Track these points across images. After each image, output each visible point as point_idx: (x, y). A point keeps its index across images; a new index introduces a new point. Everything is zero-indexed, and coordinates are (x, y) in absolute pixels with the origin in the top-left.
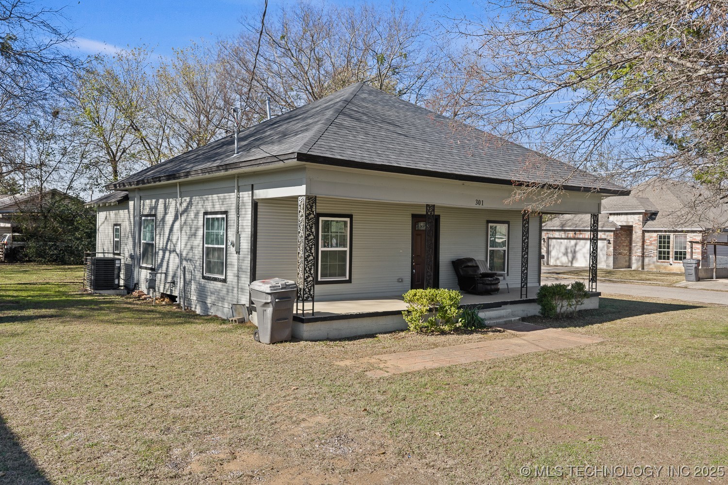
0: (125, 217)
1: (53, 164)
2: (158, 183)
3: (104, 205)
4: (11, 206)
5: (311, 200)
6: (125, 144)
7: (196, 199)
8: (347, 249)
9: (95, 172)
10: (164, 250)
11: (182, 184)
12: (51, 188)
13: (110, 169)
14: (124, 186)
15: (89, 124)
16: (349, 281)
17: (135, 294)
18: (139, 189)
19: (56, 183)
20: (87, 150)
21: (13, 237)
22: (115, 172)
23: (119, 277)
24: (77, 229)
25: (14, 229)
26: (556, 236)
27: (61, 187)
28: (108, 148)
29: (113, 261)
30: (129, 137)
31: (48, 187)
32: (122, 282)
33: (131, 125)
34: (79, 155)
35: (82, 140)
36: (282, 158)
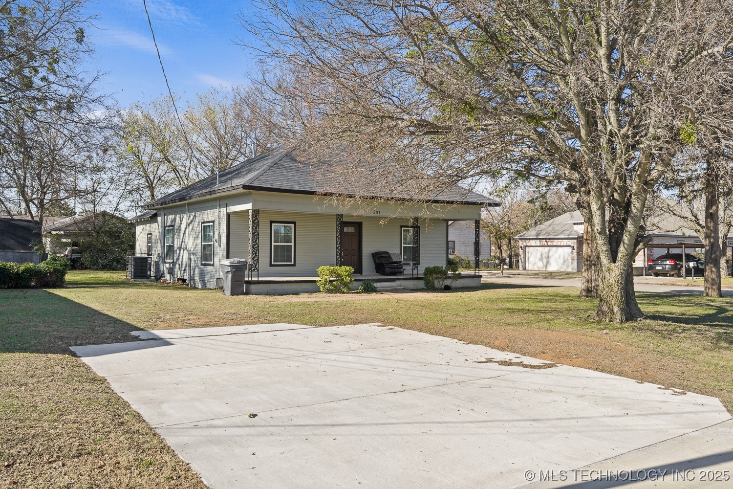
0: (155, 228)
1: (104, 191)
2: (174, 204)
3: (141, 221)
4: (71, 225)
5: (256, 212)
6: (160, 173)
7: (198, 213)
8: (292, 244)
9: (136, 196)
10: (180, 248)
11: (189, 204)
12: (102, 210)
13: (149, 193)
14: (154, 206)
15: (131, 157)
16: (294, 265)
17: (162, 280)
18: (164, 208)
19: (106, 205)
20: (129, 178)
21: (73, 250)
22: (153, 195)
23: (150, 270)
24: (123, 242)
25: (75, 244)
26: (533, 245)
27: (109, 209)
28: (147, 177)
29: (146, 259)
30: (164, 167)
31: (100, 209)
32: (153, 274)
33: (165, 158)
34: (123, 183)
35: (126, 171)
36: (236, 188)
